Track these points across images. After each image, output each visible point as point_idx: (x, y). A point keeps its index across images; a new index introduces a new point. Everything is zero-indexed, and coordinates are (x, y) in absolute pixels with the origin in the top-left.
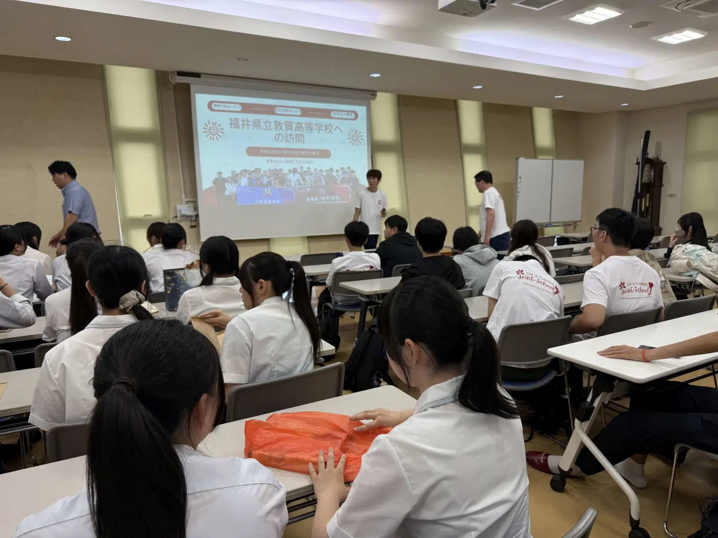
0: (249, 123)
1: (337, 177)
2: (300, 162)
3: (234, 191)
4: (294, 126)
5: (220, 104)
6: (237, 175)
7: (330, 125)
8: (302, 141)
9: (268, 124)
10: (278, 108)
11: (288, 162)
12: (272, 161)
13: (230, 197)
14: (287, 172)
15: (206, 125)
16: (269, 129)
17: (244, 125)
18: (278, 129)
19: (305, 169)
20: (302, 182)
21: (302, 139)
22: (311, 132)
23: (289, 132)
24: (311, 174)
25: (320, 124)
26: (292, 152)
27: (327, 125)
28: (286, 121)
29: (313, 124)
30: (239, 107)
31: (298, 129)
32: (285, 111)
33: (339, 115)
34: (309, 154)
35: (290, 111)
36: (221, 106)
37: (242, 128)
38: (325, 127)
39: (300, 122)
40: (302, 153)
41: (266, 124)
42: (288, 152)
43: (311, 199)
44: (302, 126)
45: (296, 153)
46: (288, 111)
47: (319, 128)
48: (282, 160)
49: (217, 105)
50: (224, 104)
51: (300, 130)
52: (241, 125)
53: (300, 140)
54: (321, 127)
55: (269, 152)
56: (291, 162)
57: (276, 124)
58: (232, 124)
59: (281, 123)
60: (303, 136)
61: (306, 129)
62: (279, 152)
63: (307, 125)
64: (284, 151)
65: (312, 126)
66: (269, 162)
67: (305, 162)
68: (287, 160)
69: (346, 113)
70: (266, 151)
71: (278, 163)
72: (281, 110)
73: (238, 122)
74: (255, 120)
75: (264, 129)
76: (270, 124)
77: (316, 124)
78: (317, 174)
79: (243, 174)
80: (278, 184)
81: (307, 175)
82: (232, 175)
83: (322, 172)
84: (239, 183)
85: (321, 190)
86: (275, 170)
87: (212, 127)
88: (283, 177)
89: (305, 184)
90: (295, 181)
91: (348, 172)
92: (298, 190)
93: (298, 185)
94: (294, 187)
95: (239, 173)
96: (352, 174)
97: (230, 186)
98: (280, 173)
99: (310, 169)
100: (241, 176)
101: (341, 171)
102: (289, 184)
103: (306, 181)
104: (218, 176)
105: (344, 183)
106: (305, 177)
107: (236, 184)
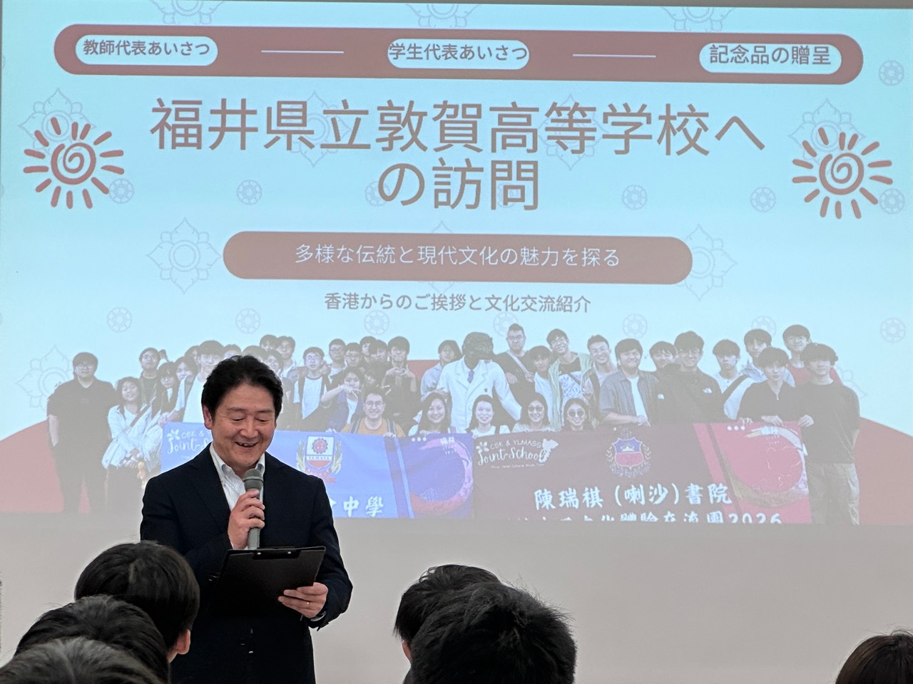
0: (251, 121)
1: (724, 384)
2: (510, 303)
3: (148, 446)
4: (488, 122)
5: (116, 39)
7: (692, 112)
8: (529, 201)
9: (347, 122)
10: (407, 42)
11: (439, 302)
12: (352, 300)
13: (126, 473)
15: (38, 135)
16: (350, 145)
17: (223, 129)
18: (398, 144)
19: (535, 338)
20: (516, 409)
21: (529, 186)
22: (582, 150)
23: (457, 156)
24: (571, 367)
25: (635, 109)
26: (468, 254)
27: (673, 113)
28: (445, 102)
29: (593, 109)
30: (204, 49)
31: (509, 141)
32: (439, 53)
33: (743, 58)
34: (562, 262)
35: (467, 52)
36: (118, 46)
37: (213, 147)
38: (663, 122)
39: (519, 106)
40: (520, 259)
41: (337, 119)
42: (446, 257)
43: (562, 499)
44: (529, 123)
45: (489, 257)
46: (458, 56)
47: (627, 132)
48: (408, 295)
49: (102, 42)
50: (132, 39)
51: (519, 141)
52: (211, 129)
53: (515, 194)
54: (638, 125)
55: (344, 253)
56: (459, 302)
57: (387, 118)
58: (166, 129)
59: (415, 114)
60: (535, 171)
61: (550, 138)
62: (396, 257)
63: (560, 118)
64: (424, 250)
65: (589, 121)
66: (341, 305)
67: (527, 304)
68: (437, 296)
69: (789, 47)
70: (326, 253)
71: (384, 308)
72: (422, 50)
73: (196, 118)
74: (284, 106)
75: (323, 146)
76: (358, 121)
77: (614, 113)
78: (606, 367)
79: (200, 365)
80: (376, 416)
81: (547, 372)
82: (145, 369)
83: (634, 353)
84: (177, 408)
85: (624, 450)
86: (368, 344)
87: (66, 147)
88: (407, 381)
89: (533, 419)
90: (472, 404)
91: (789, 353)
92: (487, 450)
93: (492, 423)
94: (468, 430)
95: (180, 361)
96: (814, 365)
97: (133, 424)
98: (396, 359)
99: (563, 338)
100: (189, 373)
101: (748, 350)
102: (441, 415)
103: (535, 404)
104: (74, 373)
105: (763, 418)
106: (530, 380)
107: (158, 416)
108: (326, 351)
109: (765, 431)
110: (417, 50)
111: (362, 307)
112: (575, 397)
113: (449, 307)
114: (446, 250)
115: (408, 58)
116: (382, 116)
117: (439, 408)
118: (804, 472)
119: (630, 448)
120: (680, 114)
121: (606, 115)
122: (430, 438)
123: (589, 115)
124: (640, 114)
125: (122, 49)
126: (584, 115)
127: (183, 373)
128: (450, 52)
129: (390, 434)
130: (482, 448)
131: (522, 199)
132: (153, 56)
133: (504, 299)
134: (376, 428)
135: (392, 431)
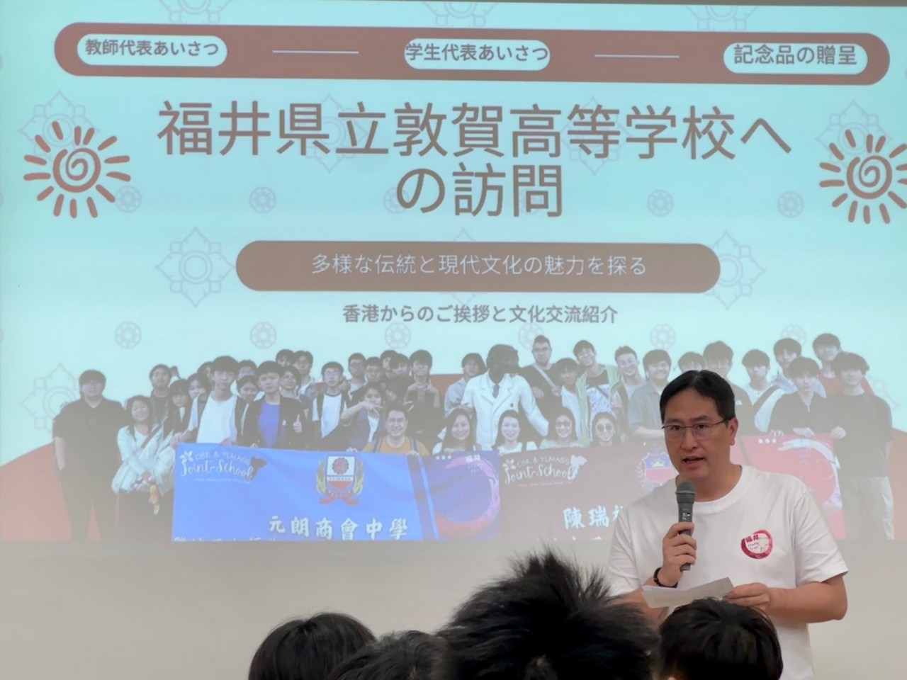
0: (263, 125)
1: (754, 395)
2: (535, 314)
3: (160, 468)
4: (509, 125)
5: (121, 38)
6: (184, 385)
7: (717, 114)
8: (553, 207)
9: (362, 126)
10: (424, 42)
11: (462, 314)
12: (372, 312)
13: (136, 497)
14: (458, 370)
15: (39, 140)
16: (368, 150)
17: (233, 134)
18: (416, 149)
19: (561, 349)
20: (542, 424)
21: (552, 191)
22: (605, 154)
23: (477, 160)
24: (598, 379)
25: (659, 112)
26: (491, 262)
27: (698, 115)
28: (465, 105)
29: (616, 112)
30: (212, 49)
31: (531, 145)
32: (457, 53)
33: (768, 58)
34: (587, 271)
35: (486, 52)
36: (122, 46)
37: (224, 152)
38: (687, 125)
39: (541, 107)
40: (545, 268)
41: (353, 123)
42: (468, 266)
43: (592, 517)
44: (551, 126)
45: (514, 265)
46: (477, 56)
47: (651, 135)
48: (430, 306)
49: (106, 42)
50: (137, 38)
51: (541, 145)
52: (222, 133)
53: (537, 200)
54: (662, 128)
55: (363, 264)
56: (483, 314)
57: (404, 122)
58: (174, 134)
59: (434, 117)
60: (558, 176)
61: (573, 141)
62: (417, 266)
63: (584, 121)
64: (445, 259)
65: (612, 124)
66: (360, 318)
67: (552, 315)
68: (460, 307)
69: (814, 47)
70: (344, 263)
71: (405, 320)
72: (440, 50)
73: (206, 122)
74: (297, 109)
75: (339, 151)
76: (375, 125)
77: (637, 115)
78: (634, 379)
79: (214, 382)
80: (399, 434)
81: (574, 384)
82: (156, 388)
83: (663, 365)
84: (190, 428)
85: (654, 465)
86: (389, 359)
87: (70, 153)
88: (430, 396)
89: (560, 434)
90: (498, 419)
91: (819, 363)
92: (513, 467)
93: (519, 440)
94: (494, 447)
95: (192, 377)
96: (845, 374)
97: (143, 446)
98: (418, 374)
99: (590, 350)
100: (202, 391)
101: (778, 360)
102: (466, 432)
103: (562, 419)
104: (81, 393)
105: (795, 430)
106: (557, 394)
107: (170, 437)
108: (345, 365)
109: (797, 443)
110: (435, 50)
111: (383, 320)
112: (604, 411)
113: (472, 318)
114: (468, 259)
115: (426, 59)
116: (400, 119)
117: (463, 425)
118: (838, 486)
119: (661, 463)
120: (705, 117)
121: (629, 118)
122: (455, 455)
123: (613, 117)
124: (664, 116)
125: (126, 49)
126: (607, 118)
127: (196, 390)
128: (469, 52)
129: (413, 452)
130: (509, 466)
131: (545, 206)
132: (159, 56)
133: (528, 309)
134: (399, 446)
135: (416, 449)
